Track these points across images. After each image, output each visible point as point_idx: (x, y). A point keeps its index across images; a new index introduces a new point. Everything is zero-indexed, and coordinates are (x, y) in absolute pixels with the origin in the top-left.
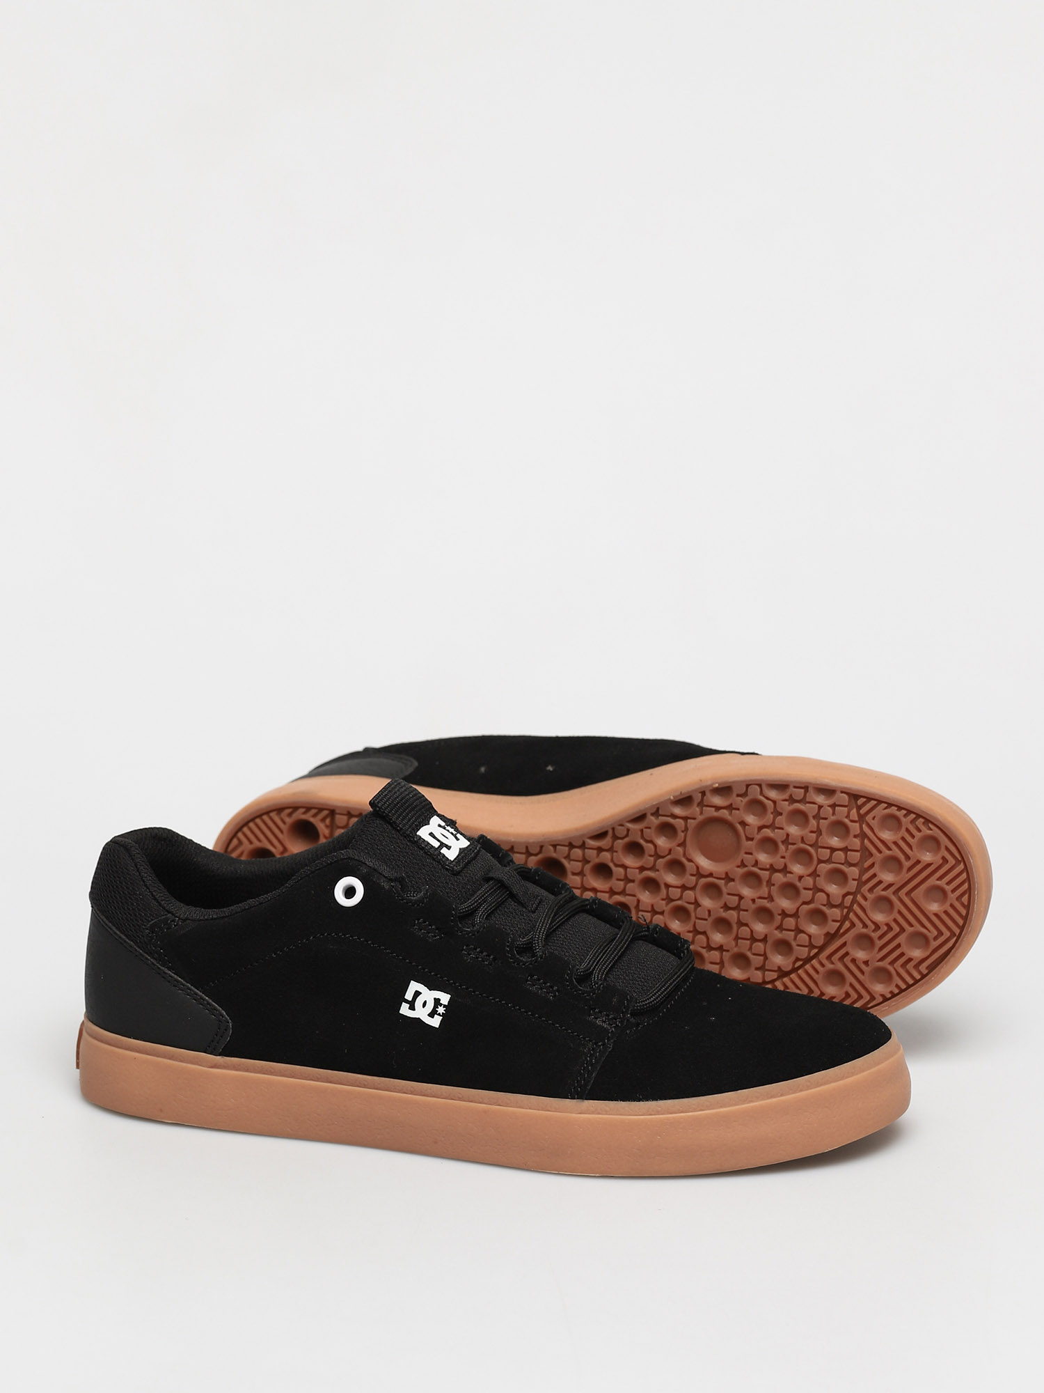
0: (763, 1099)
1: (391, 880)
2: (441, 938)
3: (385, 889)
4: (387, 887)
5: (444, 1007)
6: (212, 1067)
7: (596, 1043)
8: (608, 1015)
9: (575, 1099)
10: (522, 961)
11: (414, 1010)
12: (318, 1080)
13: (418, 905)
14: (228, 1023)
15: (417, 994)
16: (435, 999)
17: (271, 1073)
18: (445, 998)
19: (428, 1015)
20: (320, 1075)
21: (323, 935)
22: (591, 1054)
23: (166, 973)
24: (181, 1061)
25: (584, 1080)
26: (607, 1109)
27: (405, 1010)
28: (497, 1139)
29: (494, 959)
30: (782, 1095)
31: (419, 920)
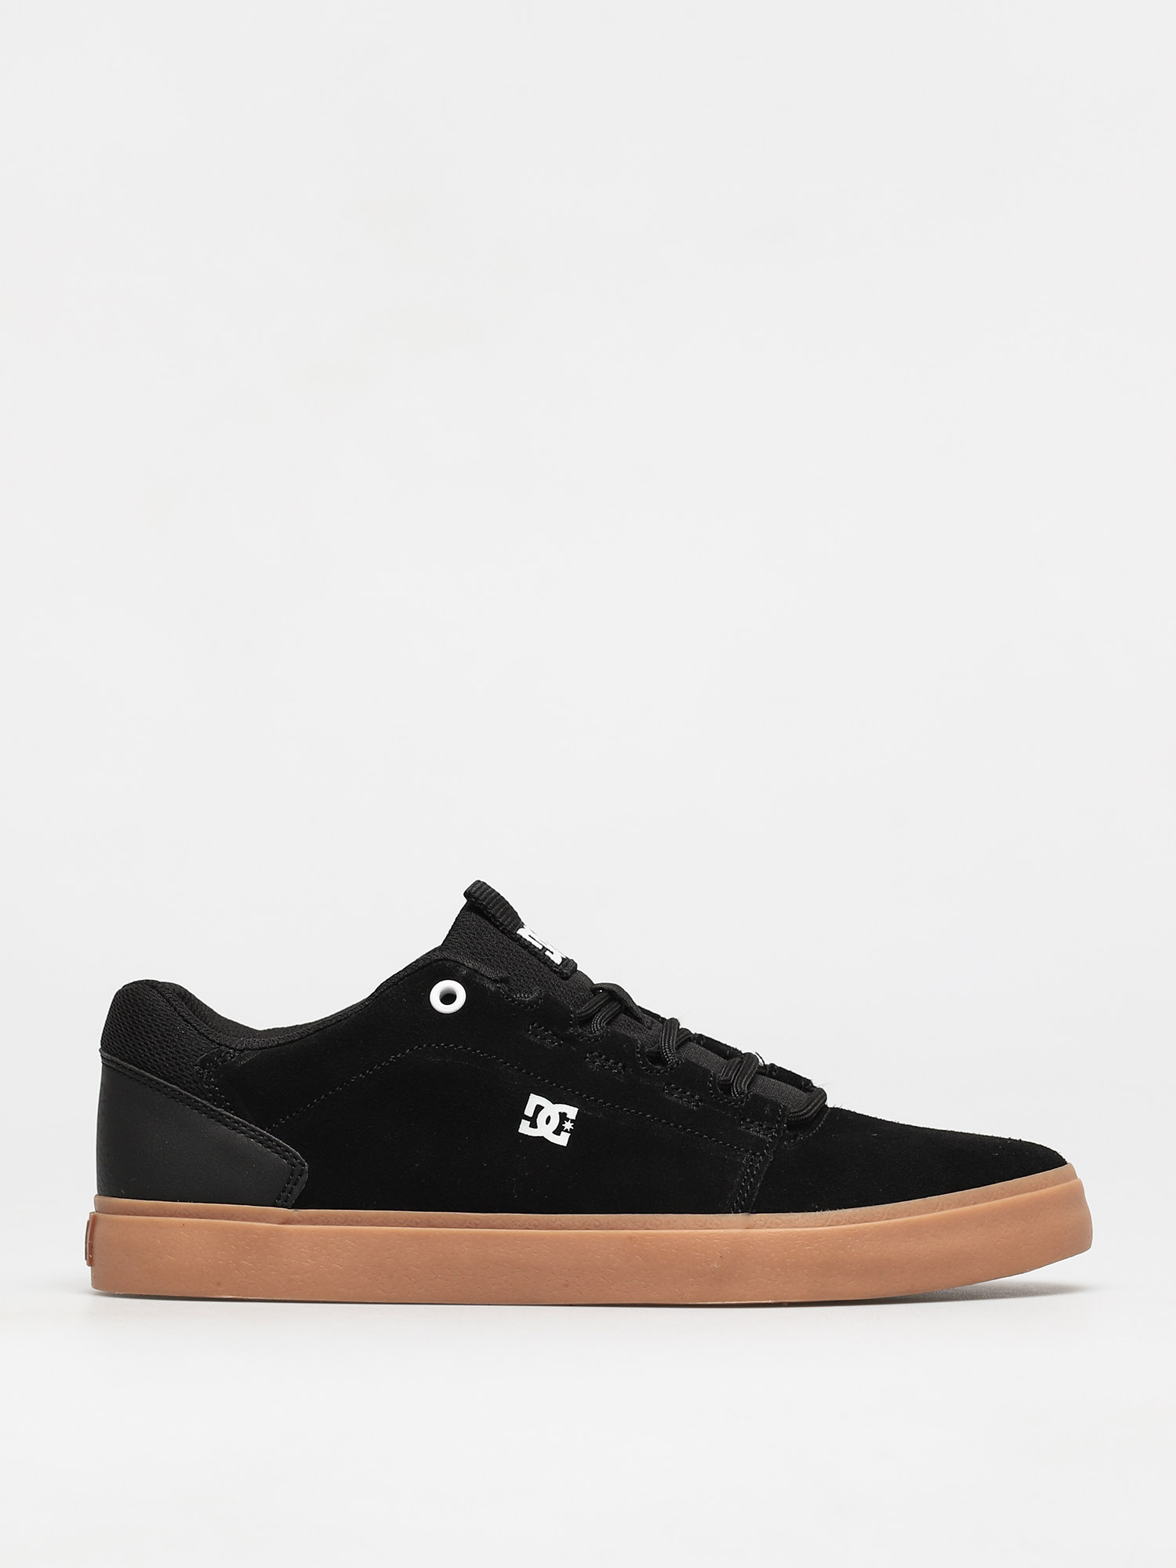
0: (955, 1207)
1: (496, 981)
2: (560, 1045)
3: (491, 991)
4: (493, 989)
5: (571, 1122)
6: (283, 1223)
7: (754, 1154)
8: (762, 1126)
9: (739, 1213)
10: (655, 1069)
11: (536, 1127)
12: (417, 1225)
13: (532, 1007)
14: (304, 1166)
15: (539, 1108)
16: (560, 1113)
17: (358, 1223)
18: (572, 1112)
19: (553, 1132)
20: (420, 1218)
21: (422, 1047)
22: (750, 1166)
23: (222, 1115)
24: (244, 1220)
25: (747, 1192)
26: (779, 1222)
27: (525, 1128)
28: (646, 1270)
29: (624, 1067)
30: (975, 1203)
31: (533, 1024)
